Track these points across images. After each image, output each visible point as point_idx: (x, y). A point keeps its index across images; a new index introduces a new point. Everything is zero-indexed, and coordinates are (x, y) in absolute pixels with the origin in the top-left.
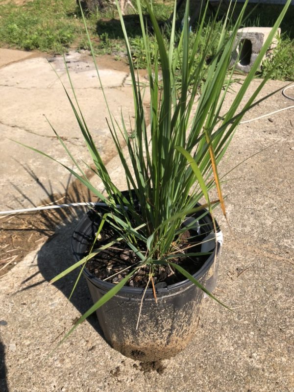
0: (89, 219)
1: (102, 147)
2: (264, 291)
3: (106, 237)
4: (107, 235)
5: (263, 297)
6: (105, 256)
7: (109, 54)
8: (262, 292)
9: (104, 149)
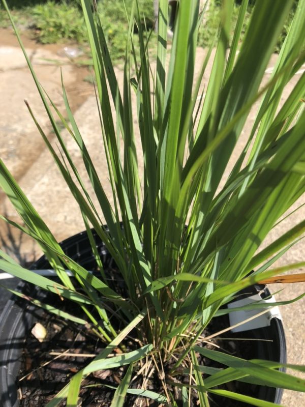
0: (16, 307)
1: (15, 150)
2: (292, 337)
3: (54, 329)
4: (55, 326)
5: (294, 348)
6: (60, 377)
7: (5, 28)
8: (290, 338)
9: (18, 152)
